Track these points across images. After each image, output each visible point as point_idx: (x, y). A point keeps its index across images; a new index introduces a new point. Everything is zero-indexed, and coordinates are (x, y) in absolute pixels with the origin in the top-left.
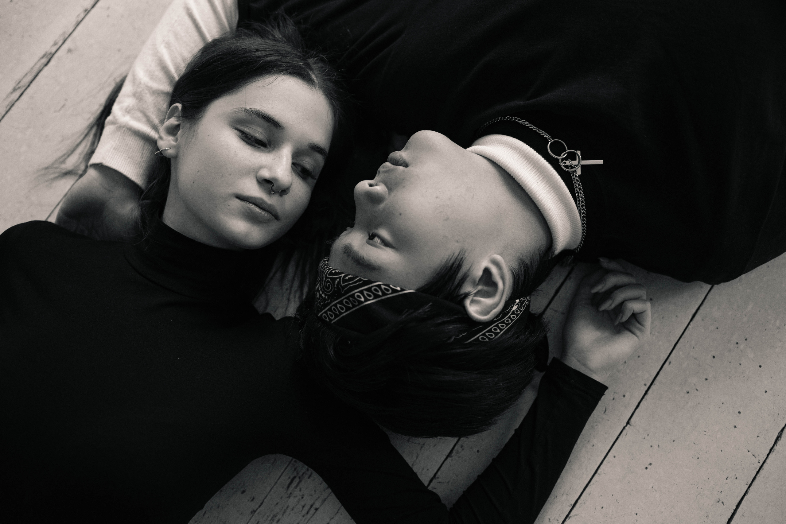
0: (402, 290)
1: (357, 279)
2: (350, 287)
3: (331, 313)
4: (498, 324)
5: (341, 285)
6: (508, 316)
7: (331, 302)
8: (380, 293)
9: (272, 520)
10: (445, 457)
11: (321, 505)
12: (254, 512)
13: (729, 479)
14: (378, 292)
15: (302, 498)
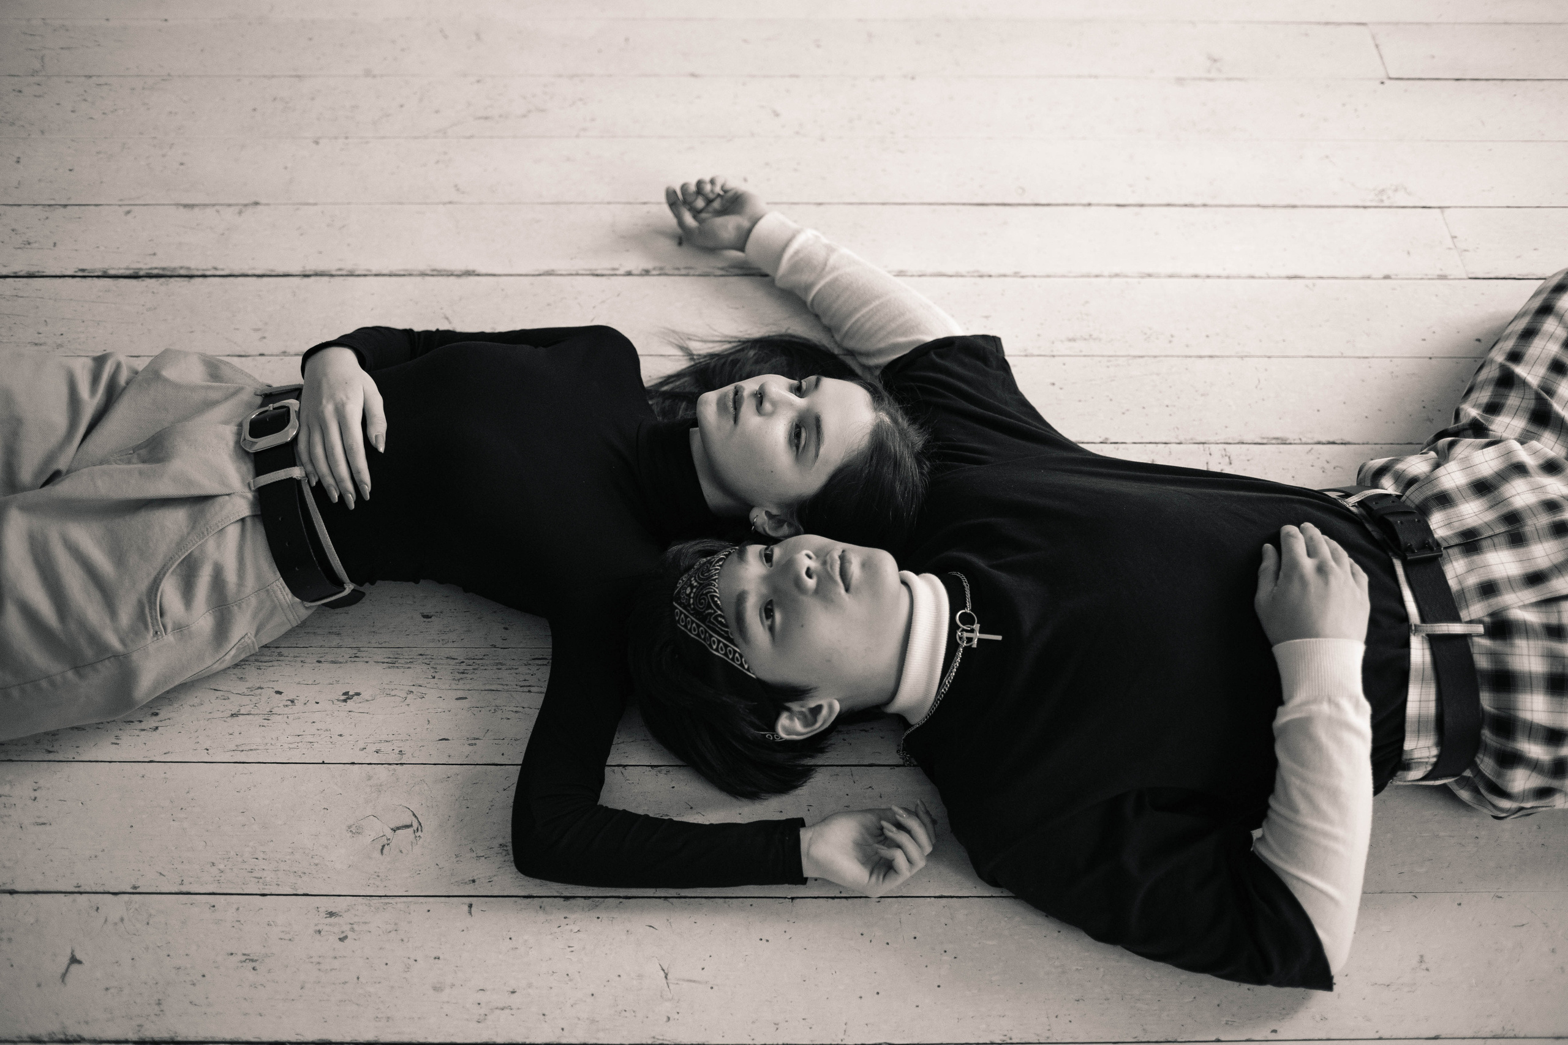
0: (748, 669)
1: (725, 629)
2: (715, 628)
3: (684, 619)
5: (711, 618)
7: (692, 615)
8: (730, 656)
9: (497, 664)
10: (649, 764)
13: (804, 1021)
14: (730, 654)
15: (532, 675)
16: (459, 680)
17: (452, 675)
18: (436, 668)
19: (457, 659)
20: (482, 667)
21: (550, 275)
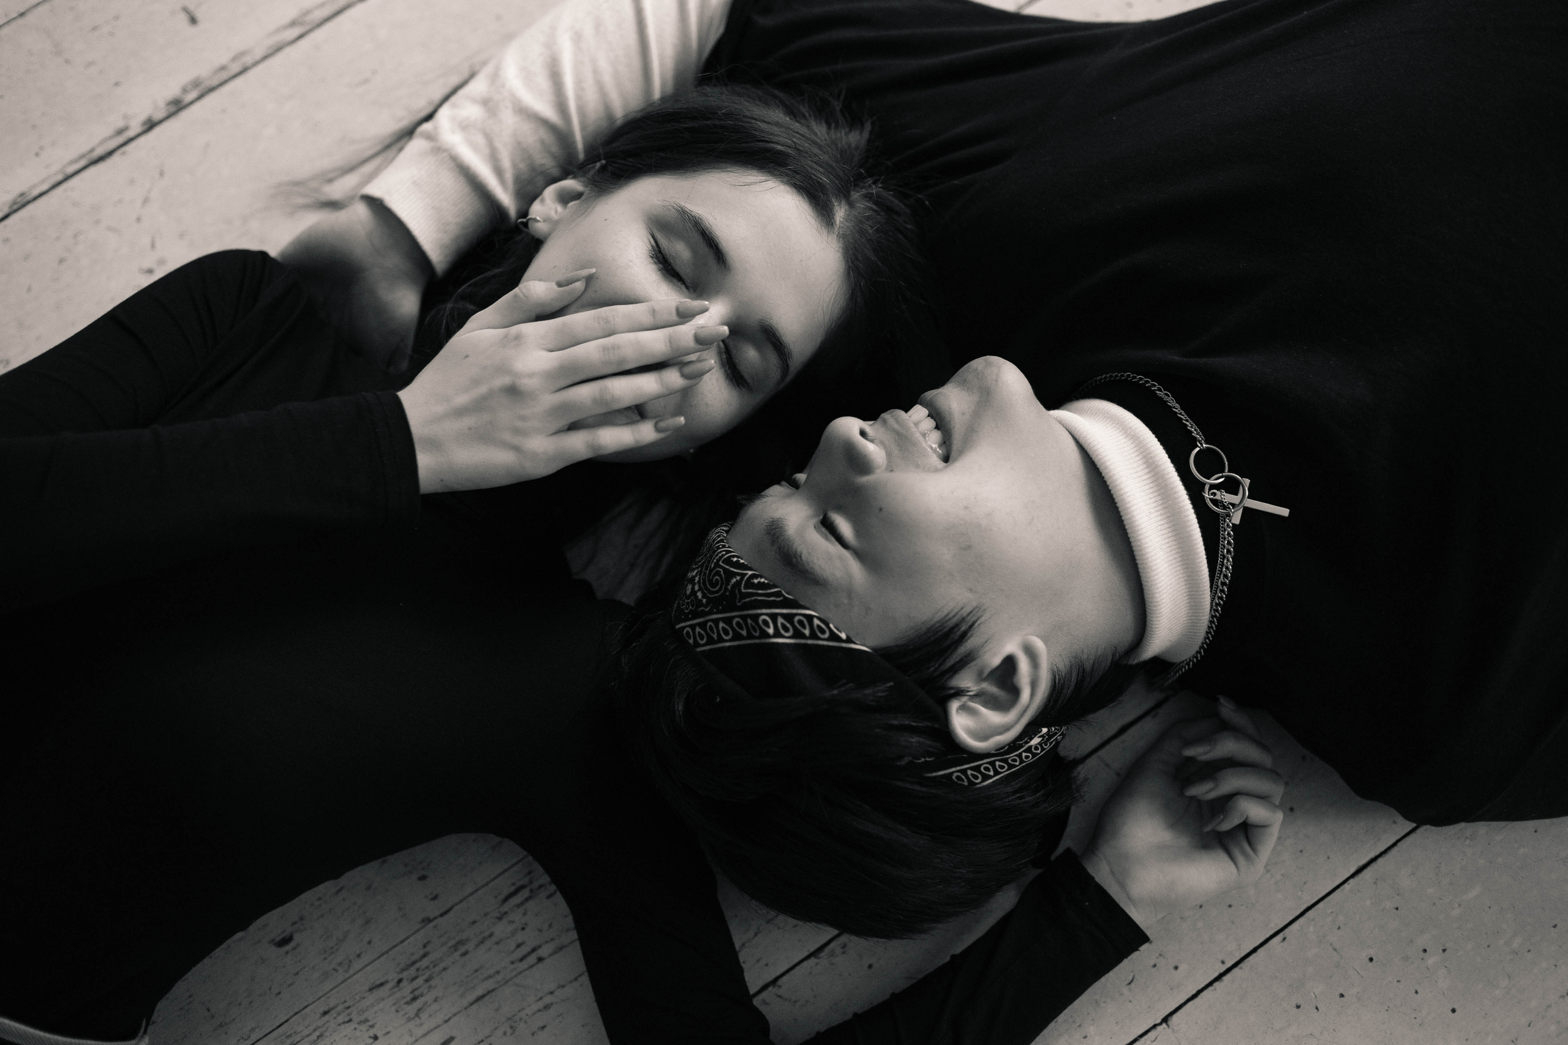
0: (849, 640)
1: (773, 591)
2: (756, 599)
3: (702, 632)
4: (996, 760)
5: (740, 591)
6: (1018, 753)
7: (711, 613)
8: (807, 632)
9: (455, 947)
10: (806, 954)
11: (551, 955)
12: (427, 920)
14: (804, 628)
15: (523, 929)
16: (417, 1015)
17: (401, 1013)
18: (366, 1021)
19: (387, 982)
20: (437, 969)
21: (24, 205)
